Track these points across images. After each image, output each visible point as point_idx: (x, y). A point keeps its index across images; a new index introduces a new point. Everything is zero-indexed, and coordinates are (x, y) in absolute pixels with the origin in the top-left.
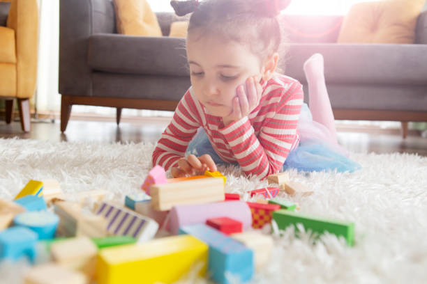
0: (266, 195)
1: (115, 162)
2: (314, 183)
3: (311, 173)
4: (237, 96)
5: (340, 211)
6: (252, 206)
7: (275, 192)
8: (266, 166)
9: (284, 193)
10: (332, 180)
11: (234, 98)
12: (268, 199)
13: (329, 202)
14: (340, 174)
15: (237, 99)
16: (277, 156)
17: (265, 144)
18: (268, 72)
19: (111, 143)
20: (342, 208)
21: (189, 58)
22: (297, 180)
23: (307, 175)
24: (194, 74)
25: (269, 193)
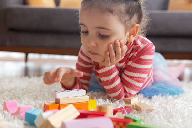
0: (123, 112)
1: (25, 90)
2: (154, 103)
3: (152, 97)
4: (108, 51)
5: (170, 122)
6: (113, 120)
7: (129, 110)
8: (122, 96)
9: (135, 110)
10: (166, 101)
11: (106, 52)
12: (124, 115)
13: (163, 116)
14: (171, 97)
15: (108, 53)
16: (130, 89)
17: (123, 82)
18: (132, 36)
19: (21, 77)
20: (171, 120)
21: (80, 22)
22: (143, 101)
23: (150, 98)
24: (83, 32)
25: (125, 110)
